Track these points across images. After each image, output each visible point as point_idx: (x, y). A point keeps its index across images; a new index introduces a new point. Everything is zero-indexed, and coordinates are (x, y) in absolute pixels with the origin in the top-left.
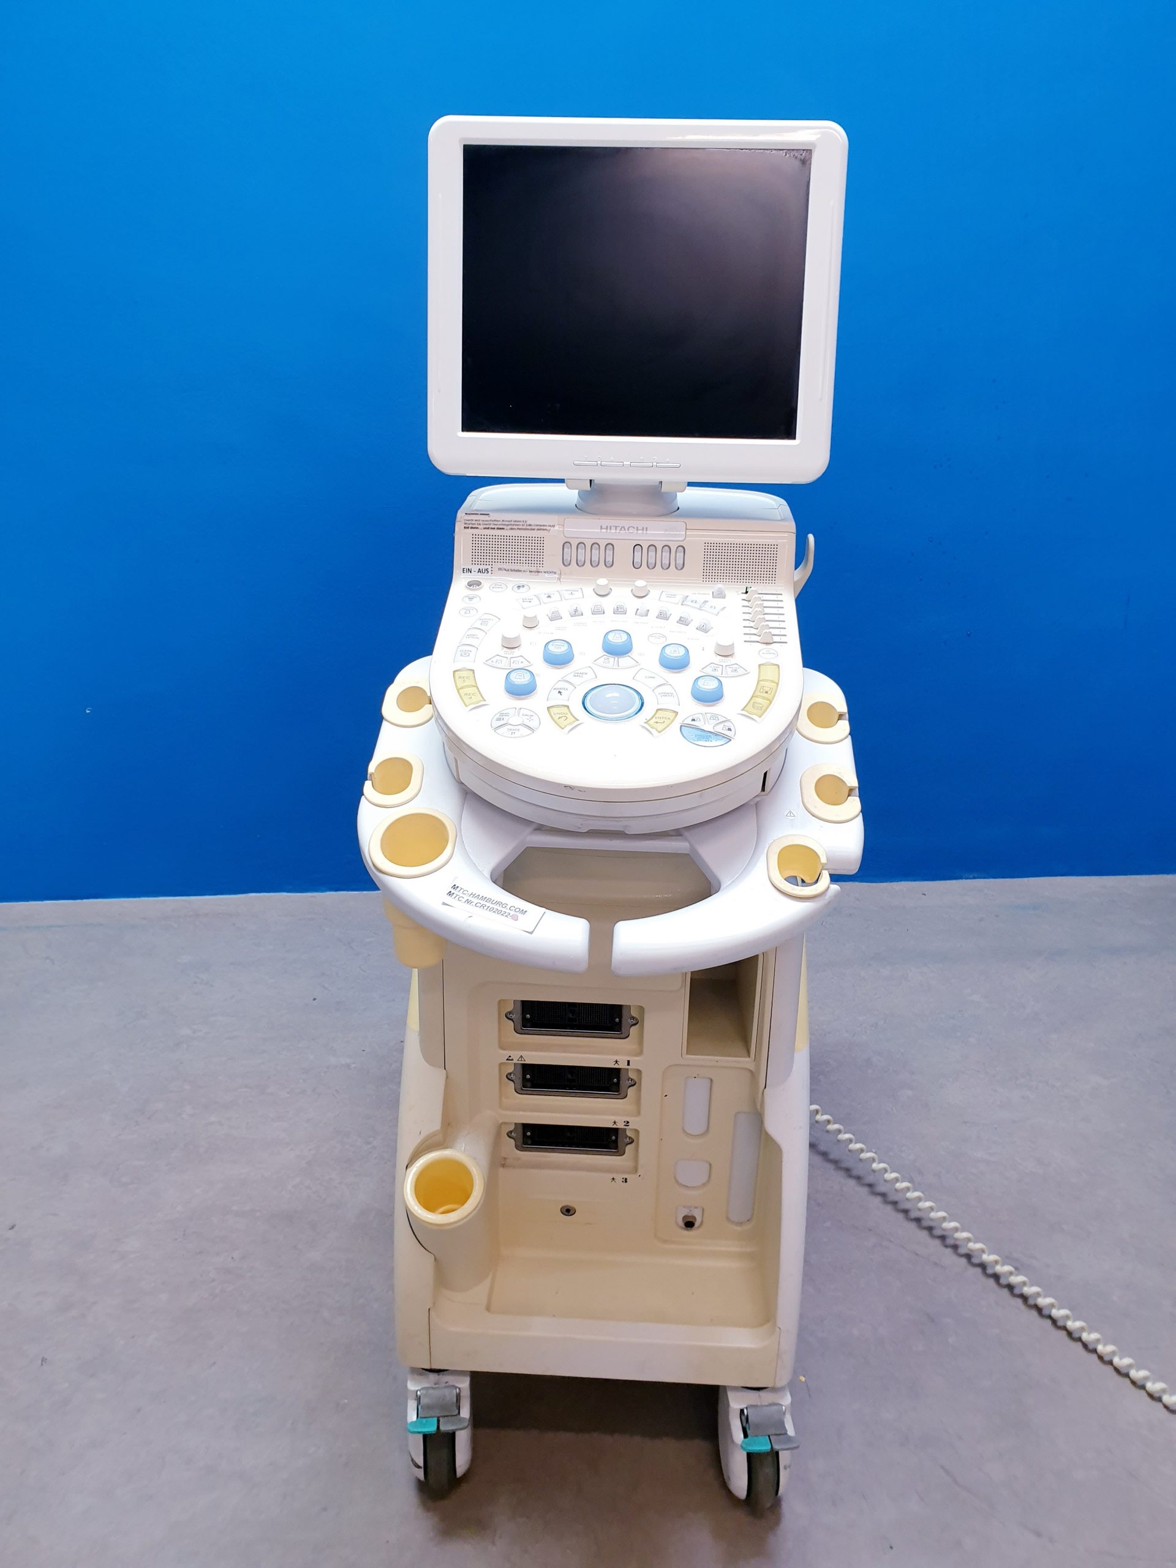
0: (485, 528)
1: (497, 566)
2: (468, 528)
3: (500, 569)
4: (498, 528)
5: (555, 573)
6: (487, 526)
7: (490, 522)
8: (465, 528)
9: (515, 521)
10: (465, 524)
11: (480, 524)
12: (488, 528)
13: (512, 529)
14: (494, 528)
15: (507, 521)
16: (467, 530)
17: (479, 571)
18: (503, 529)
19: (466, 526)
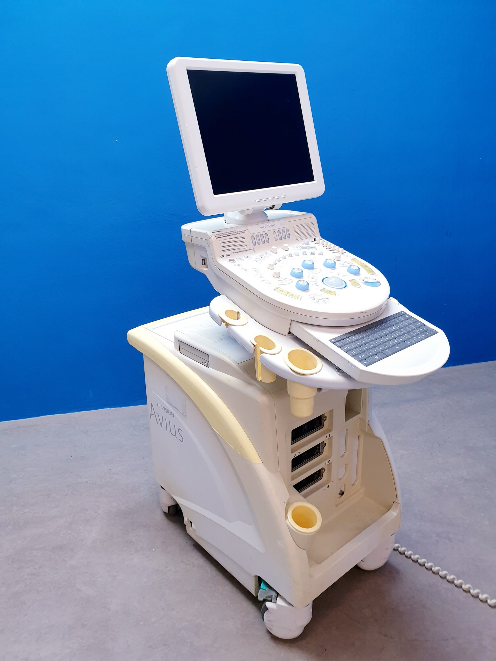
0: (223, 237)
1: (232, 252)
2: (217, 238)
3: (233, 253)
4: (228, 236)
5: (252, 249)
6: (224, 236)
7: (224, 234)
8: (216, 238)
9: (232, 231)
10: (216, 236)
11: (221, 236)
12: (224, 237)
13: (232, 235)
14: (226, 236)
15: (229, 232)
16: (217, 239)
17: (227, 256)
18: (229, 235)
19: (217, 237)
